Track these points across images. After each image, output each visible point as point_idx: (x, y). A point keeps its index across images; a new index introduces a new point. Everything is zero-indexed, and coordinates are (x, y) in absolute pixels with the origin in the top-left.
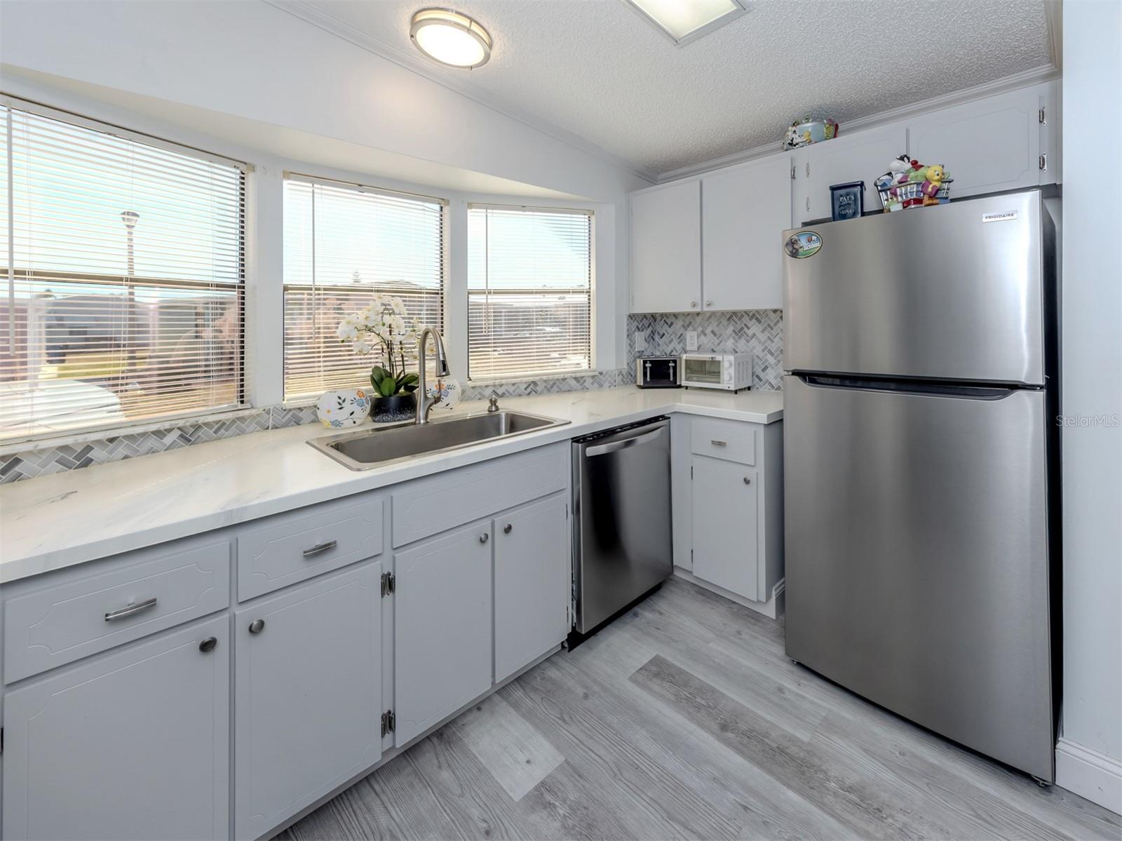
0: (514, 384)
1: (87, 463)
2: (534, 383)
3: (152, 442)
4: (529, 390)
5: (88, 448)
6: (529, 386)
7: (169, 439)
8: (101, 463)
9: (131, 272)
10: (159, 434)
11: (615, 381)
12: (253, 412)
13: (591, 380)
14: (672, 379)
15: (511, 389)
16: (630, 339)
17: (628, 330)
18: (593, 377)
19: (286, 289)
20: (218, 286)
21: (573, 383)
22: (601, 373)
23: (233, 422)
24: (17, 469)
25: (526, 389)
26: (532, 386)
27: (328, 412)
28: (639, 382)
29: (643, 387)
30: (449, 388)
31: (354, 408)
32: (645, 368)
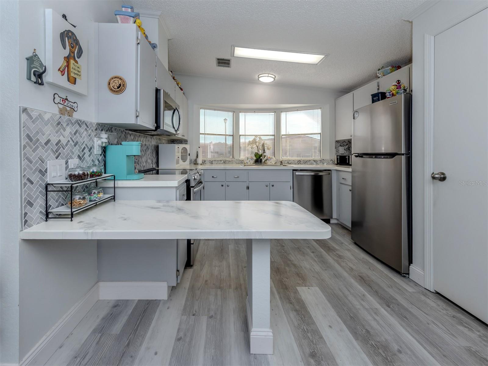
0: (294, 161)
1: (212, 163)
3: (220, 162)
4: (298, 163)
5: (212, 161)
6: (298, 161)
8: (214, 164)
9: (226, 133)
11: (329, 163)
12: (235, 160)
13: (320, 162)
14: (347, 162)
15: (293, 162)
16: (337, 149)
17: (335, 146)
18: (320, 161)
19: (240, 136)
20: (229, 135)
22: (323, 160)
23: (231, 161)
24: (205, 162)
25: (297, 162)
26: (299, 162)
27: (246, 160)
28: (336, 163)
29: (337, 164)
30: (271, 158)
31: (250, 160)
32: (337, 158)
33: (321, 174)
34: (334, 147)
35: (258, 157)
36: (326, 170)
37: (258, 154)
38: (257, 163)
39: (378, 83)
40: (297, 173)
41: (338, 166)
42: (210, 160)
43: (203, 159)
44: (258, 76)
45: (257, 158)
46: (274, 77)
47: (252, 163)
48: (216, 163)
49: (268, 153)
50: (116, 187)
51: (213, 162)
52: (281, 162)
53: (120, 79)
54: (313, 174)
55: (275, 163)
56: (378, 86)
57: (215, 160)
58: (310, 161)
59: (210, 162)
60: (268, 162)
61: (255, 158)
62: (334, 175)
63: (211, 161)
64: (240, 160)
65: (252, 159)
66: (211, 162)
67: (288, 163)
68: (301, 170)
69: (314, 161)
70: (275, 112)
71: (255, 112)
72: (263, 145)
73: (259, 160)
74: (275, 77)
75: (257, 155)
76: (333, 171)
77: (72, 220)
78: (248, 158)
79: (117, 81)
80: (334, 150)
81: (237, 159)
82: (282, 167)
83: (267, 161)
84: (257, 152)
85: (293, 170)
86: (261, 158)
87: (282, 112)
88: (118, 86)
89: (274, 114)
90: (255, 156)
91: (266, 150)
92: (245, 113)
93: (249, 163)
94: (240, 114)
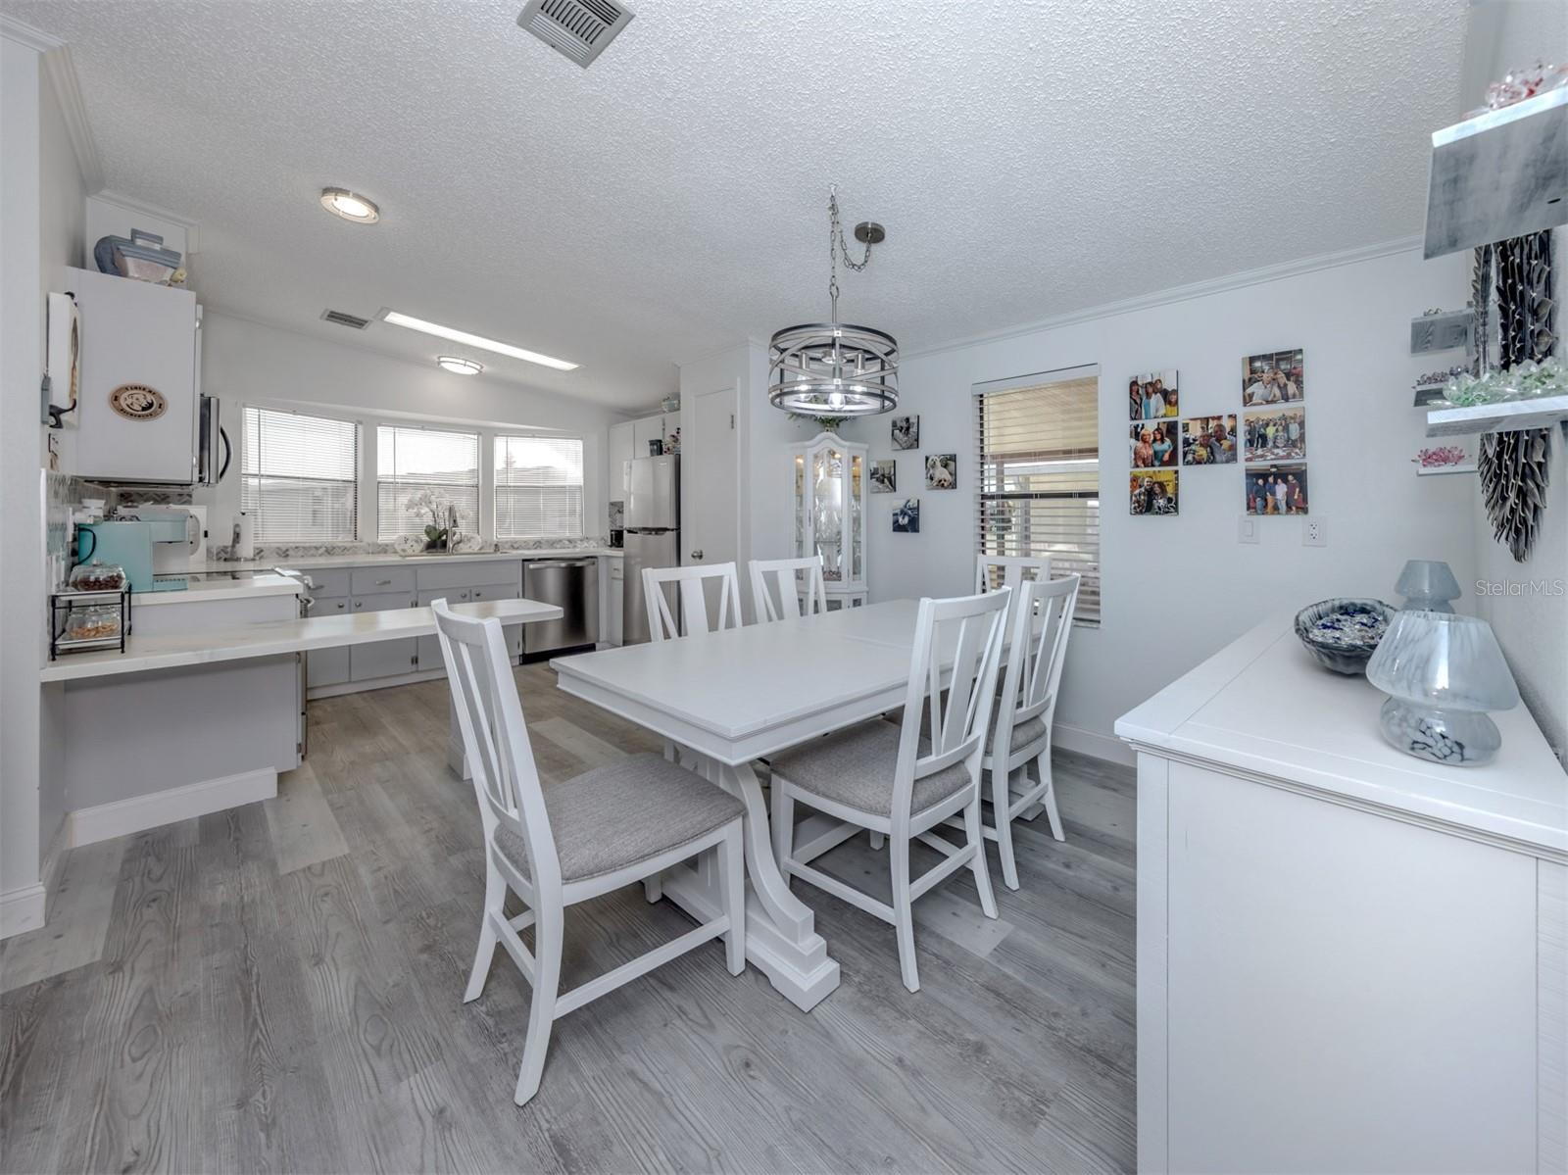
0: (525, 542)
1: (287, 556)
2: (540, 542)
3: (313, 552)
5: (287, 550)
6: (536, 543)
7: (320, 551)
8: (293, 557)
10: (317, 548)
11: (593, 543)
12: (361, 544)
13: (580, 542)
14: (621, 542)
15: (523, 545)
16: (612, 518)
17: (610, 512)
18: (581, 540)
19: (379, 483)
20: (343, 481)
21: (567, 542)
22: (587, 538)
23: (351, 548)
24: (262, 554)
27: (399, 544)
28: (609, 544)
29: (611, 546)
30: (472, 538)
31: (413, 543)
32: (612, 535)
33: (579, 564)
34: (607, 514)
35: (434, 536)
36: (588, 557)
37: (435, 529)
38: (434, 550)
39: (664, 420)
40: (531, 566)
41: (613, 548)
42: (278, 548)
43: (256, 545)
44: (439, 358)
45: (434, 538)
46: (479, 367)
47: (417, 552)
48: (300, 553)
49: (463, 529)
50: (135, 606)
51: (290, 552)
52: (496, 545)
53: (150, 392)
54: (563, 565)
55: (480, 549)
56: (664, 425)
57: (297, 548)
58: (560, 541)
59: (278, 553)
60: (463, 548)
61: (426, 539)
62: (602, 566)
63: (284, 549)
64: (380, 546)
65: (418, 540)
66: (281, 553)
67: (513, 547)
68: (540, 560)
69: (570, 541)
70: (479, 434)
71: (423, 429)
72: (451, 510)
73: (437, 542)
74: (482, 367)
75: (433, 531)
76: (600, 560)
77: (123, 652)
78: (406, 540)
79: (141, 397)
80: (607, 519)
81: (370, 542)
82: (499, 556)
83: (461, 545)
84: (431, 523)
85: (524, 560)
86: (444, 538)
87: (496, 435)
88: (143, 405)
89: (476, 437)
90: (428, 533)
91: (459, 520)
92: (395, 427)
93: (410, 552)
94: (379, 429)
